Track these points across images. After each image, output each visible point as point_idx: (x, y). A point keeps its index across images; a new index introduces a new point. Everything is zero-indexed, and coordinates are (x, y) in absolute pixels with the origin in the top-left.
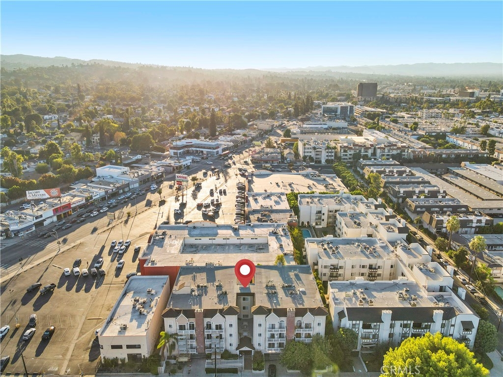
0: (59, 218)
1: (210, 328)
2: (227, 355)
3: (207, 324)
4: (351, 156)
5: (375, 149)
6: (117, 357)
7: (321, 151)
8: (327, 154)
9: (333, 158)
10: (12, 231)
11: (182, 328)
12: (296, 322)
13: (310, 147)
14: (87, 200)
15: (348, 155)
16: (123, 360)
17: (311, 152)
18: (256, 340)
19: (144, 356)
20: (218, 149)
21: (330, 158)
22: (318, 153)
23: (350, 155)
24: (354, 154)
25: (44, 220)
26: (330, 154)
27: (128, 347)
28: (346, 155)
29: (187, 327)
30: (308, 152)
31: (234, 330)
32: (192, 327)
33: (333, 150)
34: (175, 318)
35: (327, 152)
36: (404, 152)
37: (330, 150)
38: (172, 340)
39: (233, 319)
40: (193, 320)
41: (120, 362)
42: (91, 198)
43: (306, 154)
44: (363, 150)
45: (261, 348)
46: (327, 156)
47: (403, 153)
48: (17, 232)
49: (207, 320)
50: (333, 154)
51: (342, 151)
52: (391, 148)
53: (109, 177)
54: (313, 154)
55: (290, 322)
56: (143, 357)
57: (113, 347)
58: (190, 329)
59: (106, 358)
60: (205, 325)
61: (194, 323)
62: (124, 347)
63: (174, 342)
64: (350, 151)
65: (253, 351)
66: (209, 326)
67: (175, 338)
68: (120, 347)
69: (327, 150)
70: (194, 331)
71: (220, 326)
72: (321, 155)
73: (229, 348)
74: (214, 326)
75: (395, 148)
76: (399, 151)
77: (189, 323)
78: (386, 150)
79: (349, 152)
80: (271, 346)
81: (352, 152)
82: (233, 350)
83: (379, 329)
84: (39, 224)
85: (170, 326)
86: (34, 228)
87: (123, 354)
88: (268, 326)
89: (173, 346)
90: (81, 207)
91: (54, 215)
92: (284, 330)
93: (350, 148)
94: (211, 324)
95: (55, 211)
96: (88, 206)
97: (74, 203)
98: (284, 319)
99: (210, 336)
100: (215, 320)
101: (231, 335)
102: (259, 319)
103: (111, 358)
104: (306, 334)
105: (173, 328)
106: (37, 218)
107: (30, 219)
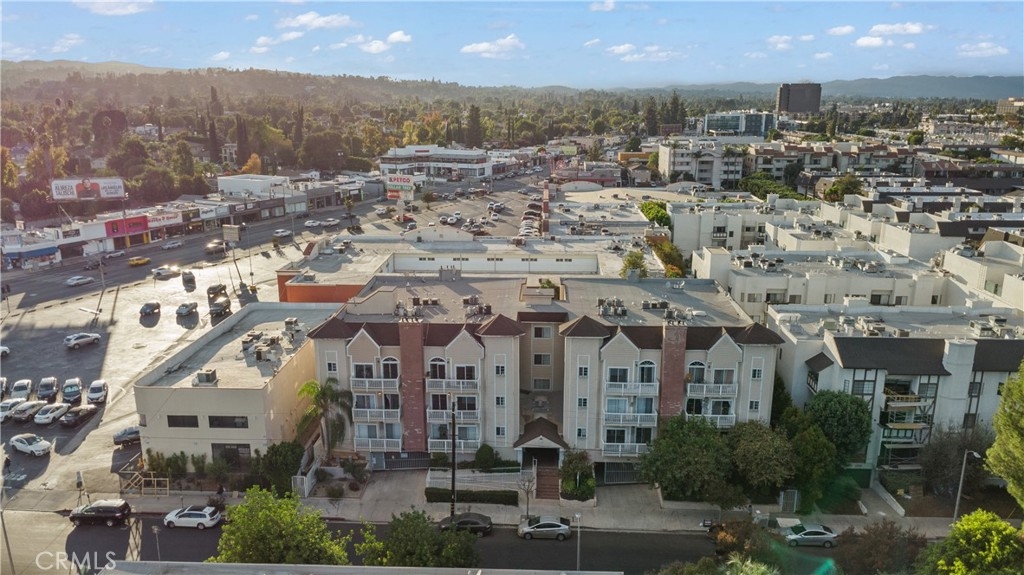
0: (118, 243)
1: (443, 376)
2: (487, 460)
3: (434, 366)
4: (781, 174)
6: (182, 453)
7: (712, 162)
8: (726, 168)
9: (739, 177)
10: (10, 254)
11: (363, 372)
12: (688, 366)
13: (688, 152)
14: (186, 217)
15: (774, 170)
16: (199, 462)
17: (688, 163)
18: (572, 420)
19: (257, 451)
20: (484, 165)
21: (731, 177)
22: (704, 167)
23: (778, 169)
24: (787, 168)
25: (84, 243)
26: (732, 168)
27: (216, 422)
28: (769, 170)
29: (378, 370)
30: (682, 164)
31: (509, 387)
32: (390, 371)
33: (740, 160)
35: (726, 164)
36: (905, 163)
37: (732, 160)
38: (335, 411)
39: (506, 351)
40: (393, 353)
41: (191, 468)
42: (197, 214)
43: (679, 168)
44: (807, 159)
45: (586, 445)
46: (725, 172)
47: (904, 166)
48: (16, 258)
49: (432, 353)
50: (739, 168)
51: (760, 161)
52: (875, 154)
53: (244, 191)
54: (693, 168)
55: (673, 365)
56: (253, 455)
57: (175, 421)
58: (386, 376)
59: (154, 453)
60: (428, 369)
61: (398, 362)
62: (204, 422)
63: (338, 415)
64: (778, 161)
65: (562, 450)
66: (438, 372)
67: (343, 405)
68: (191, 422)
69: (726, 160)
70: (397, 380)
71: (471, 369)
72: (711, 171)
73: (494, 442)
74: (451, 371)
75: (881, 153)
76: (892, 161)
77: (382, 362)
78: (862, 160)
79: (775, 165)
80: (615, 436)
81: (783, 164)
82: (508, 447)
83: (935, 397)
84: (72, 251)
85: (331, 367)
86: (58, 257)
87: (199, 444)
88: (606, 376)
89: (338, 430)
90: (171, 231)
91: (108, 234)
92: (652, 390)
93: (777, 154)
94: (442, 367)
95: (112, 227)
96: (189, 232)
97: (156, 220)
98: (653, 356)
99: (440, 402)
100: (457, 353)
101: (500, 401)
102: (578, 353)
103: (168, 454)
104: (716, 405)
105: (339, 374)
106: (66, 234)
107: (49, 237)
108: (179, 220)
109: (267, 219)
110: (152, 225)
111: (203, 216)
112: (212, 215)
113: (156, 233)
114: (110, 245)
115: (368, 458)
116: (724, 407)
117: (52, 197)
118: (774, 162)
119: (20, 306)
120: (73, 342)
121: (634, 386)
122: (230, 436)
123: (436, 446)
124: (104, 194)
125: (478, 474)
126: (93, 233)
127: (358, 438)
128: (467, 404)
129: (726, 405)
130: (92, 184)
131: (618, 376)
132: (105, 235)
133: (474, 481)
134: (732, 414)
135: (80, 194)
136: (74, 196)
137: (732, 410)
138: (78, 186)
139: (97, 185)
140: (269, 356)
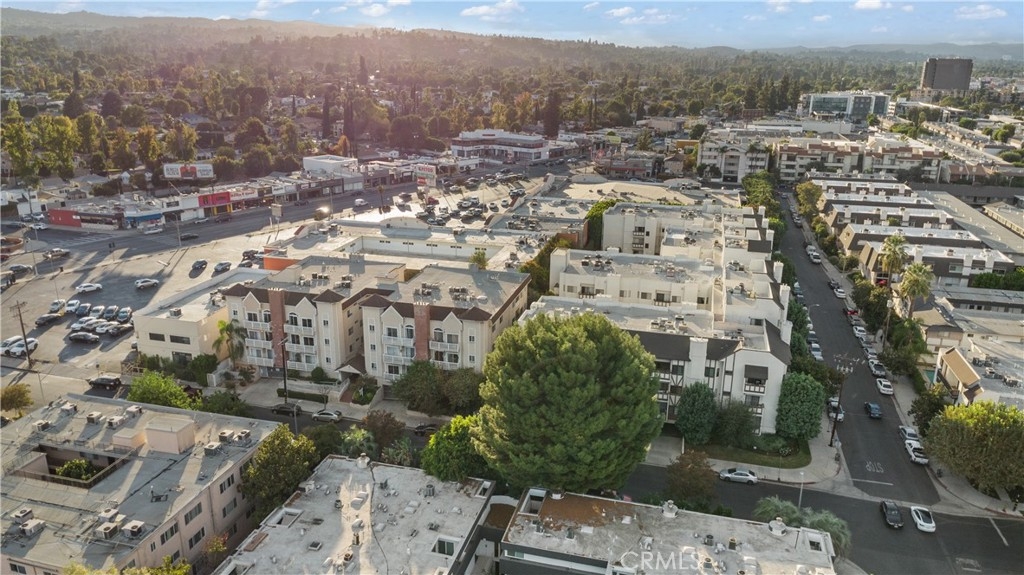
0: (208, 212)
1: (296, 324)
2: (319, 376)
3: (291, 317)
4: (803, 170)
5: (861, 158)
6: (157, 355)
7: (738, 157)
8: (751, 163)
9: (764, 171)
10: (129, 218)
11: (252, 317)
12: (433, 331)
13: (716, 146)
14: (261, 193)
15: (797, 167)
16: (165, 361)
17: (715, 157)
18: (368, 358)
19: (195, 358)
20: (540, 150)
21: (755, 171)
22: (732, 161)
23: (801, 166)
24: (808, 166)
25: (182, 211)
26: (757, 163)
27: (174, 339)
28: (792, 167)
29: (260, 317)
30: (709, 157)
31: (333, 334)
32: (268, 319)
33: (763, 156)
34: (239, 299)
35: (752, 159)
36: (929, 164)
37: (754, 155)
38: (236, 340)
39: (332, 313)
40: (269, 308)
41: (161, 364)
42: (269, 191)
43: (706, 161)
44: (831, 158)
45: (376, 373)
46: (751, 167)
47: (926, 168)
48: (135, 221)
49: (290, 309)
50: (765, 164)
51: (785, 157)
52: (900, 155)
53: (319, 171)
54: (719, 163)
55: (420, 329)
56: (193, 360)
57: (155, 337)
58: (265, 321)
59: (143, 354)
60: (288, 319)
61: (271, 313)
62: (167, 339)
63: (239, 341)
64: (802, 158)
65: (362, 375)
66: (294, 321)
67: (242, 336)
68: (161, 338)
69: (749, 155)
70: (269, 324)
71: (310, 321)
72: (737, 164)
73: (325, 366)
74: (300, 321)
75: (906, 155)
76: (916, 164)
77: (263, 313)
78: (886, 160)
79: (799, 161)
80: (393, 369)
81: (807, 161)
82: (332, 370)
84: (172, 217)
85: (235, 313)
86: (163, 220)
87: (165, 351)
88: (385, 332)
89: (238, 351)
90: (249, 203)
91: (200, 206)
92: (410, 343)
93: (801, 151)
94: (296, 318)
95: (203, 200)
96: (262, 205)
97: (237, 195)
98: (411, 322)
99: (296, 339)
100: (302, 310)
101: (327, 342)
102: (370, 315)
103: (149, 355)
104: (450, 356)
105: (239, 317)
106: (169, 205)
107: (159, 205)
108: (255, 195)
109: (329, 195)
110: (232, 199)
111: (274, 193)
112: (282, 192)
113: (236, 205)
114: (201, 213)
115: (258, 369)
116: (454, 358)
117: (164, 177)
118: (798, 159)
119: (121, 257)
120: (140, 284)
121: (402, 339)
122: (182, 348)
123: (291, 365)
124: (199, 175)
125: (313, 384)
126: (189, 205)
127: (250, 358)
128: (309, 341)
129: (456, 356)
130: (192, 168)
131: (392, 333)
132: (198, 205)
133: (311, 388)
134: (459, 365)
135: (183, 174)
136: (179, 176)
137: (459, 361)
138: (182, 169)
139: (194, 168)
140: (220, 304)
